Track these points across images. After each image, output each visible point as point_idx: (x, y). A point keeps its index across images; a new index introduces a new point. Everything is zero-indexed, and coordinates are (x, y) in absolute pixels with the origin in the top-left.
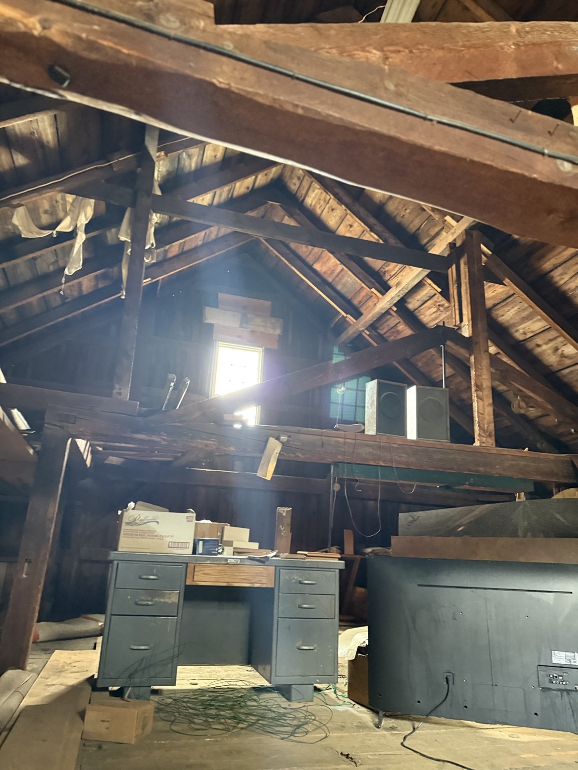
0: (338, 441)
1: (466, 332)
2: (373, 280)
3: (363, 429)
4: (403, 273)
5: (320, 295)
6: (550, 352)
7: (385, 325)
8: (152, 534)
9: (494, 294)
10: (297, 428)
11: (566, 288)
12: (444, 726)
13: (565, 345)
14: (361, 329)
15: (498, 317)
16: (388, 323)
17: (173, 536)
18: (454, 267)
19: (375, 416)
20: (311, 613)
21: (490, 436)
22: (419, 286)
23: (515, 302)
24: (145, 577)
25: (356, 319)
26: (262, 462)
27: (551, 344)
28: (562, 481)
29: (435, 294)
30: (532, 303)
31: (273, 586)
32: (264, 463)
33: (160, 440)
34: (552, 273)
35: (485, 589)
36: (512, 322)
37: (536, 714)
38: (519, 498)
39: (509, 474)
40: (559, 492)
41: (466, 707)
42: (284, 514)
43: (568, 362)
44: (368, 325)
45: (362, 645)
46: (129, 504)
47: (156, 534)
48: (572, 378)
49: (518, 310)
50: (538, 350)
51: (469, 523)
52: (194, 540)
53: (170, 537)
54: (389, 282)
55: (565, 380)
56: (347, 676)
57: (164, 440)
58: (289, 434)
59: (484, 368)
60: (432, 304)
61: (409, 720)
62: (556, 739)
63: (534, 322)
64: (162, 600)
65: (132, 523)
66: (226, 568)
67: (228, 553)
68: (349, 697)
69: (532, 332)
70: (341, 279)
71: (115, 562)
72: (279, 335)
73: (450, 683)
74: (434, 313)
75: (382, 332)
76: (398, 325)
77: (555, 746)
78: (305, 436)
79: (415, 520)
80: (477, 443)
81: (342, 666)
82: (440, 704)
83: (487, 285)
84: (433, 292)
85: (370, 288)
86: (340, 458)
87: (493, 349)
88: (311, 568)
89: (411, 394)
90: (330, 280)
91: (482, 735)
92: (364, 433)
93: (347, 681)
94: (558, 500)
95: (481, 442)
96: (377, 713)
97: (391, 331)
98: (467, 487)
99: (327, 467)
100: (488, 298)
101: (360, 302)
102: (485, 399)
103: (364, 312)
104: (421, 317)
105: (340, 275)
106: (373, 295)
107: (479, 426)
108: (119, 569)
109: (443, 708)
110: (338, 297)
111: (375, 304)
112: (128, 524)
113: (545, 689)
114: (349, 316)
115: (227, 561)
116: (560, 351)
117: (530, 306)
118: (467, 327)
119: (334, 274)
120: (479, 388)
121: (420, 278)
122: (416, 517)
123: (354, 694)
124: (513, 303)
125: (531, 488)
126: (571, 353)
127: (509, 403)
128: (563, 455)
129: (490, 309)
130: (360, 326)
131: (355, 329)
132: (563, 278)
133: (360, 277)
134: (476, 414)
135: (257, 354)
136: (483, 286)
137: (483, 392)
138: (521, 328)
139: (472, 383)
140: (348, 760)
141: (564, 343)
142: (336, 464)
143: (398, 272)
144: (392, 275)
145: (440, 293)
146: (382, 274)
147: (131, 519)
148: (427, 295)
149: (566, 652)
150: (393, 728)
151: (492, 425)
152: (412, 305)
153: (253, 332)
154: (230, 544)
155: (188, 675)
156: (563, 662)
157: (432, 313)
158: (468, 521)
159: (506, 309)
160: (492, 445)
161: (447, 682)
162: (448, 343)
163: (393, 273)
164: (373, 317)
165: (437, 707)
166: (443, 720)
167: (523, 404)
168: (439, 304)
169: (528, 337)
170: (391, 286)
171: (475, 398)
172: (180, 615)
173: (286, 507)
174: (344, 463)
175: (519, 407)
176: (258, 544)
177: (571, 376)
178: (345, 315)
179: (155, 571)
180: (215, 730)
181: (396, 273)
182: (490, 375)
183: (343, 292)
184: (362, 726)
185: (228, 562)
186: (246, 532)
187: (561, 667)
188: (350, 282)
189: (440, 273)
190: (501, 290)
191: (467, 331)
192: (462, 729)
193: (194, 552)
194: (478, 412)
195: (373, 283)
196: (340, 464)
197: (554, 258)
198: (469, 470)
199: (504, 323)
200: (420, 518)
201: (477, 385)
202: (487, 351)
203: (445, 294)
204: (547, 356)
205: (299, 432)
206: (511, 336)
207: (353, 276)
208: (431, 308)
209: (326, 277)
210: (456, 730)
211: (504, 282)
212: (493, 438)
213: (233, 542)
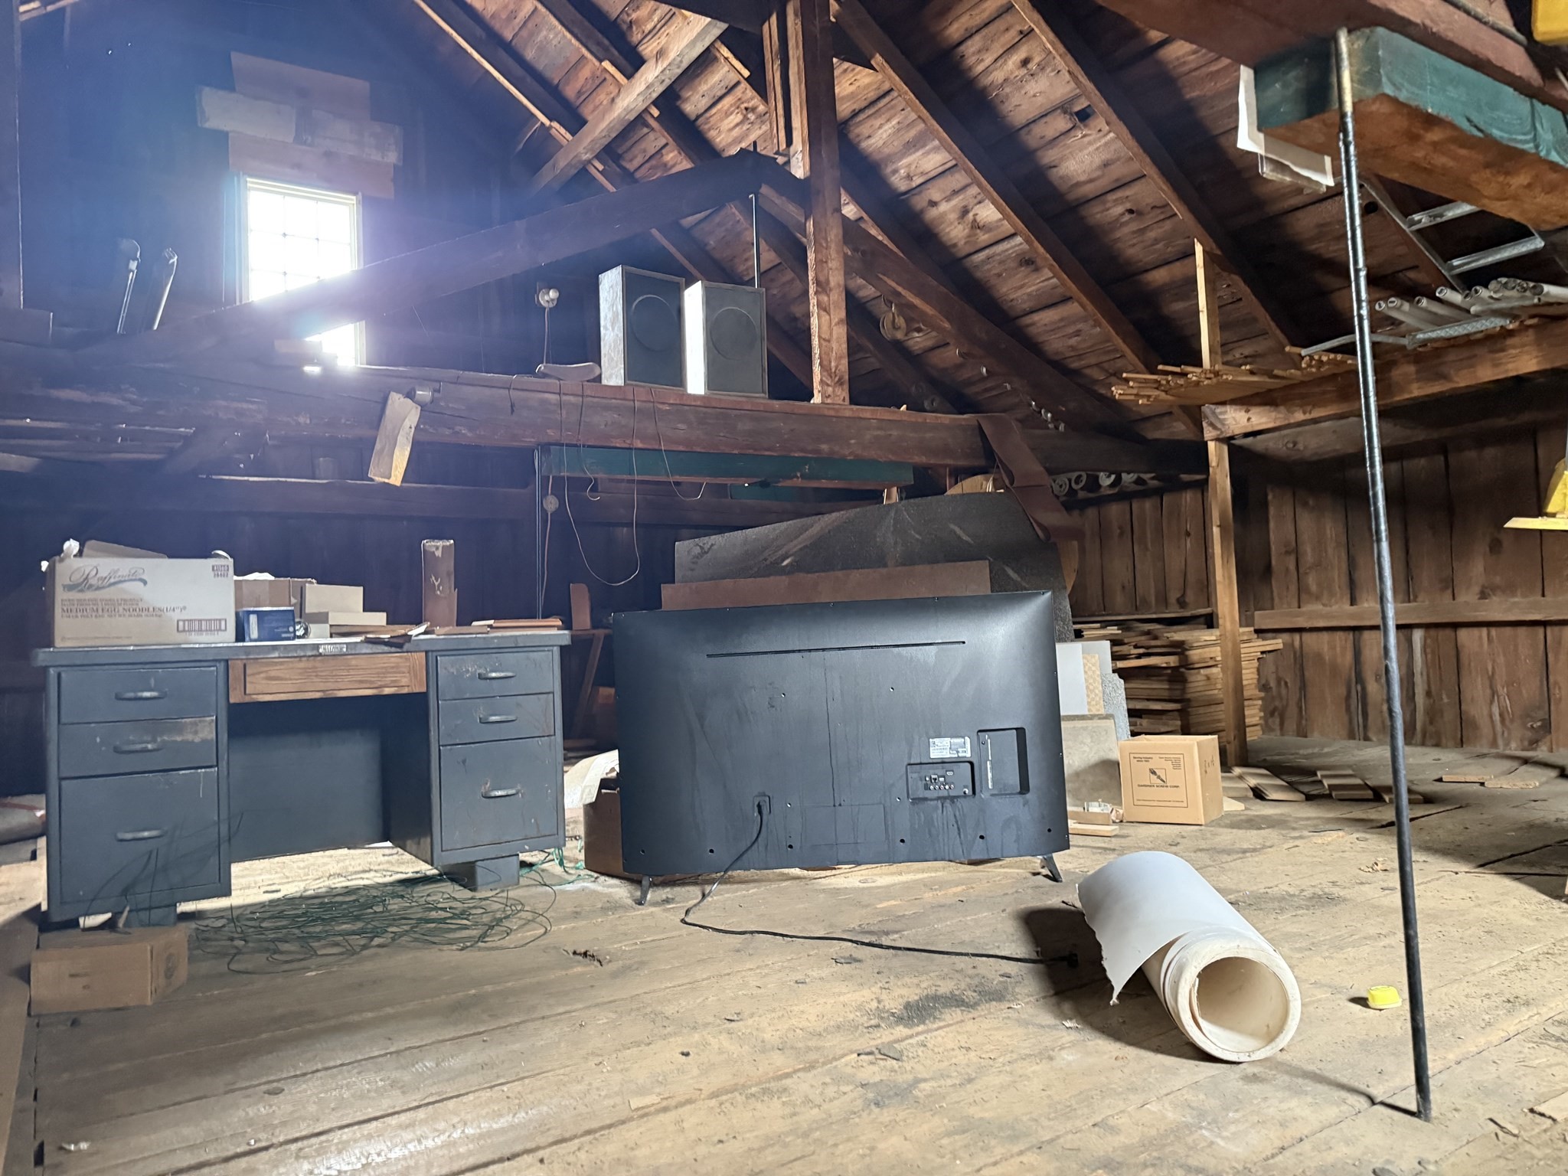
0: (544, 402)
1: (799, 169)
2: (606, 42)
3: (597, 373)
4: (671, 29)
5: (487, 72)
6: (953, 216)
7: (635, 150)
8: (134, 607)
9: (852, 88)
10: (453, 373)
11: (986, 81)
12: (756, 884)
13: (980, 202)
14: (585, 157)
15: (859, 142)
16: (643, 145)
17: (185, 608)
18: (774, 19)
19: (621, 347)
20: (506, 731)
21: (840, 383)
22: (704, 61)
23: (893, 107)
24: (131, 695)
25: (573, 134)
26: (378, 446)
27: (956, 201)
28: (962, 463)
29: (738, 83)
30: (925, 111)
31: (424, 690)
32: (383, 449)
33: (121, 402)
34: (962, 48)
35: (824, 650)
36: (887, 151)
37: (902, 841)
38: (889, 497)
39: (872, 454)
40: (956, 483)
41: (791, 847)
42: (439, 553)
43: (984, 238)
44: (598, 147)
45: (609, 776)
46: (66, 545)
47: (141, 605)
48: (989, 270)
49: (897, 127)
50: (933, 213)
51: (801, 549)
52: (237, 614)
53: (177, 611)
54: (640, 48)
55: (978, 274)
56: (583, 835)
57: (133, 403)
58: (437, 386)
59: (833, 246)
60: (731, 106)
61: (695, 884)
62: (933, 874)
63: (928, 153)
64: (179, 739)
65: (82, 585)
66: (318, 664)
67: (318, 636)
68: (587, 867)
69: (922, 174)
70: (531, 35)
71: (52, 671)
72: (395, 166)
73: (765, 811)
74: (737, 125)
75: (631, 166)
76: (664, 151)
77: (929, 885)
78: (471, 389)
79: (706, 553)
80: (817, 399)
81: (575, 822)
82: (747, 850)
83: (840, 66)
84: (734, 77)
85: (601, 61)
86: (552, 434)
87: (850, 210)
88: (500, 649)
89: (694, 298)
90: (508, 35)
91: (818, 887)
92: (600, 381)
93: (583, 844)
94: (954, 496)
95: (825, 396)
96: (639, 882)
97: (647, 166)
98: (798, 482)
99: (526, 455)
100: (843, 98)
101: (580, 93)
102: (832, 312)
103: (589, 118)
104: (712, 134)
105: (530, 25)
106: (607, 76)
107: (820, 364)
108: (63, 684)
109: (752, 855)
110: (529, 79)
111: (613, 100)
112: (70, 588)
113: (917, 801)
114: (555, 124)
115: (318, 649)
116: (970, 215)
117: (919, 117)
118: (800, 156)
119: (517, 20)
120: (822, 286)
121: (707, 43)
122: (707, 547)
123: (597, 862)
124: (889, 109)
125: (909, 479)
126: (990, 219)
127: (876, 322)
128: (965, 416)
129: (846, 122)
130: (581, 149)
131: (571, 156)
132: (982, 60)
133: (576, 31)
134: (815, 341)
135: (346, 209)
136: (832, 69)
137: (829, 296)
138: (904, 165)
139: (810, 278)
140: (587, 960)
141: (979, 198)
142: (545, 447)
143: (658, 26)
144: (646, 32)
145: (747, 79)
146: (625, 27)
147: (77, 578)
148: (722, 84)
149: (951, 737)
150: (667, 901)
151: (845, 362)
152: (693, 104)
153: (328, 154)
154: (321, 618)
155: (259, 879)
156: (947, 754)
157: (732, 125)
158: (799, 547)
159: (877, 123)
160: (844, 400)
161: (760, 812)
162: (765, 190)
163: (649, 26)
164: (610, 129)
165: (742, 855)
166: (752, 873)
167: (900, 321)
168: (746, 105)
169: (914, 185)
170: (646, 57)
171: (814, 309)
172: (223, 764)
173: (440, 538)
174: (562, 445)
175: (894, 327)
176: (385, 614)
177: (989, 266)
178: (547, 122)
179: (152, 682)
180: (324, 958)
181: (655, 27)
182: (842, 260)
183: (540, 65)
184: (612, 906)
185: (321, 651)
186: (356, 594)
187: (943, 762)
188: (554, 42)
189: (746, 32)
190: (867, 80)
191: (801, 164)
192: (784, 884)
193: (240, 635)
194: (819, 337)
195: (606, 50)
196: (552, 447)
197: (968, 13)
198: (802, 450)
199: (871, 153)
200: (715, 547)
201: (818, 283)
202: (838, 210)
203: (758, 83)
204: (949, 226)
205: (457, 382)
206: (882, 182)
207: (560, 27)
208: (731, 113)
209: (497, 25)
210: (774, 886)
211: (873, 62)
212: (846, 387)
213: (327, 614)
